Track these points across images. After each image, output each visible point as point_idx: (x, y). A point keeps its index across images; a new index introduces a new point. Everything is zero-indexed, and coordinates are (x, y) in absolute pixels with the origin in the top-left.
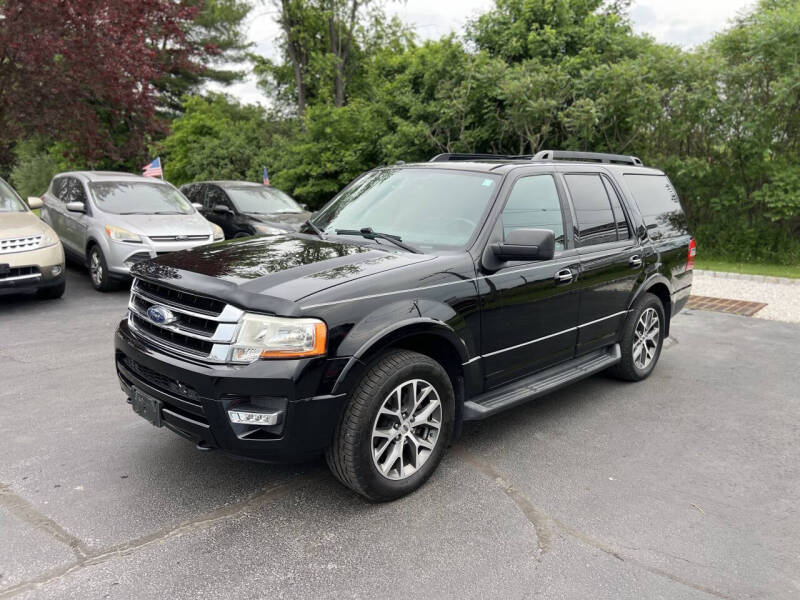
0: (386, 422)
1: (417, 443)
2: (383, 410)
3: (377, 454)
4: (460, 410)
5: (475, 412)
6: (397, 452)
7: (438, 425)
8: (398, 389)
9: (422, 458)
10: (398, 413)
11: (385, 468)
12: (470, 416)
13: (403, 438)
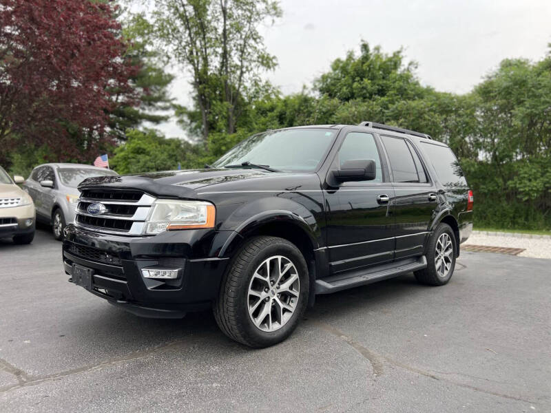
0: (259, 285)
1: (282, 305)
2: (256, 275)
3: (251, 310)
4: (312, 285)
5: (325, 288)
6: (267, 309)
7: (297, 294)
8: (268, 261)
9: (285, 318)
10: (267, 279)
11: (257, 322)
12: (321, 291)
13: (271, 301)
